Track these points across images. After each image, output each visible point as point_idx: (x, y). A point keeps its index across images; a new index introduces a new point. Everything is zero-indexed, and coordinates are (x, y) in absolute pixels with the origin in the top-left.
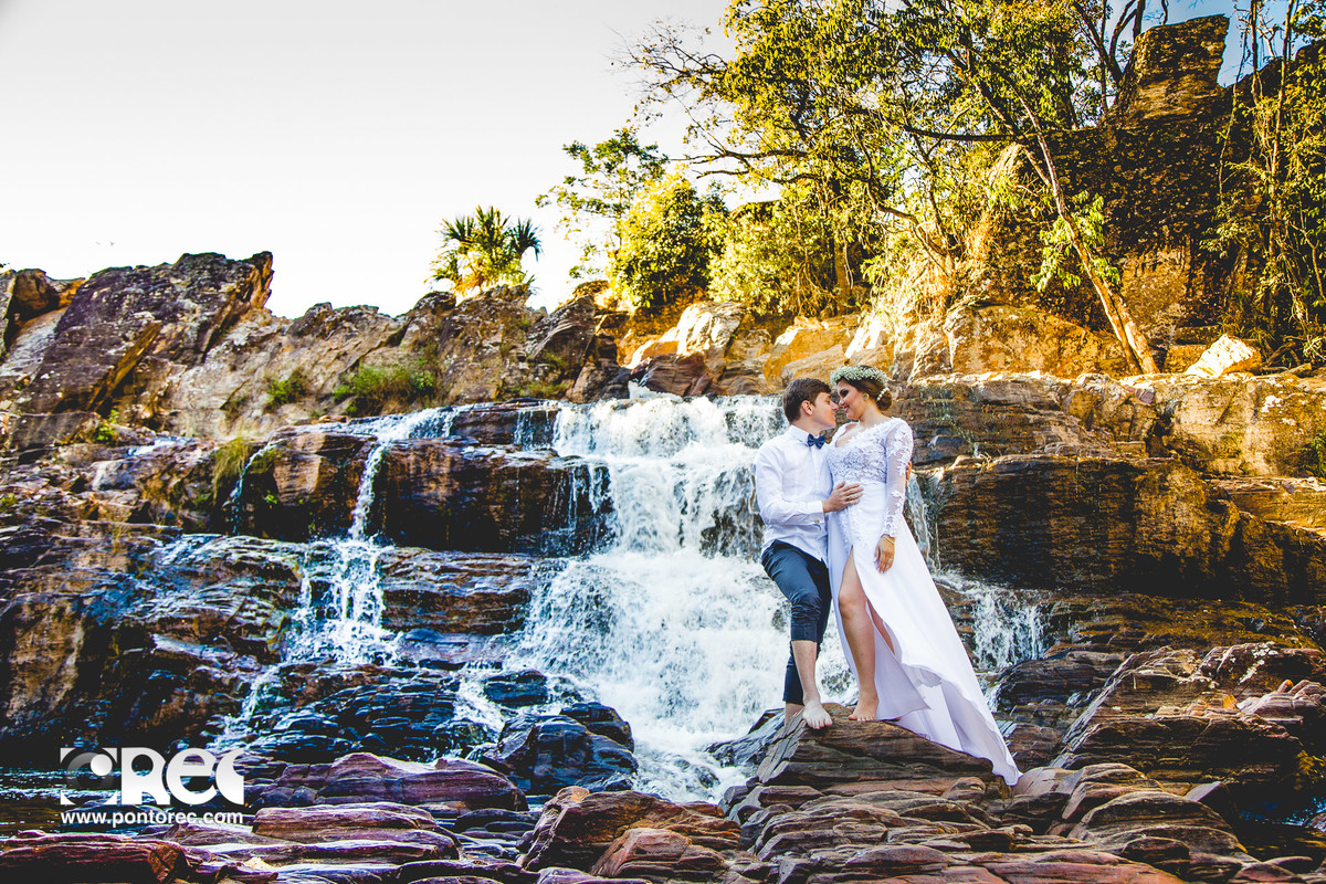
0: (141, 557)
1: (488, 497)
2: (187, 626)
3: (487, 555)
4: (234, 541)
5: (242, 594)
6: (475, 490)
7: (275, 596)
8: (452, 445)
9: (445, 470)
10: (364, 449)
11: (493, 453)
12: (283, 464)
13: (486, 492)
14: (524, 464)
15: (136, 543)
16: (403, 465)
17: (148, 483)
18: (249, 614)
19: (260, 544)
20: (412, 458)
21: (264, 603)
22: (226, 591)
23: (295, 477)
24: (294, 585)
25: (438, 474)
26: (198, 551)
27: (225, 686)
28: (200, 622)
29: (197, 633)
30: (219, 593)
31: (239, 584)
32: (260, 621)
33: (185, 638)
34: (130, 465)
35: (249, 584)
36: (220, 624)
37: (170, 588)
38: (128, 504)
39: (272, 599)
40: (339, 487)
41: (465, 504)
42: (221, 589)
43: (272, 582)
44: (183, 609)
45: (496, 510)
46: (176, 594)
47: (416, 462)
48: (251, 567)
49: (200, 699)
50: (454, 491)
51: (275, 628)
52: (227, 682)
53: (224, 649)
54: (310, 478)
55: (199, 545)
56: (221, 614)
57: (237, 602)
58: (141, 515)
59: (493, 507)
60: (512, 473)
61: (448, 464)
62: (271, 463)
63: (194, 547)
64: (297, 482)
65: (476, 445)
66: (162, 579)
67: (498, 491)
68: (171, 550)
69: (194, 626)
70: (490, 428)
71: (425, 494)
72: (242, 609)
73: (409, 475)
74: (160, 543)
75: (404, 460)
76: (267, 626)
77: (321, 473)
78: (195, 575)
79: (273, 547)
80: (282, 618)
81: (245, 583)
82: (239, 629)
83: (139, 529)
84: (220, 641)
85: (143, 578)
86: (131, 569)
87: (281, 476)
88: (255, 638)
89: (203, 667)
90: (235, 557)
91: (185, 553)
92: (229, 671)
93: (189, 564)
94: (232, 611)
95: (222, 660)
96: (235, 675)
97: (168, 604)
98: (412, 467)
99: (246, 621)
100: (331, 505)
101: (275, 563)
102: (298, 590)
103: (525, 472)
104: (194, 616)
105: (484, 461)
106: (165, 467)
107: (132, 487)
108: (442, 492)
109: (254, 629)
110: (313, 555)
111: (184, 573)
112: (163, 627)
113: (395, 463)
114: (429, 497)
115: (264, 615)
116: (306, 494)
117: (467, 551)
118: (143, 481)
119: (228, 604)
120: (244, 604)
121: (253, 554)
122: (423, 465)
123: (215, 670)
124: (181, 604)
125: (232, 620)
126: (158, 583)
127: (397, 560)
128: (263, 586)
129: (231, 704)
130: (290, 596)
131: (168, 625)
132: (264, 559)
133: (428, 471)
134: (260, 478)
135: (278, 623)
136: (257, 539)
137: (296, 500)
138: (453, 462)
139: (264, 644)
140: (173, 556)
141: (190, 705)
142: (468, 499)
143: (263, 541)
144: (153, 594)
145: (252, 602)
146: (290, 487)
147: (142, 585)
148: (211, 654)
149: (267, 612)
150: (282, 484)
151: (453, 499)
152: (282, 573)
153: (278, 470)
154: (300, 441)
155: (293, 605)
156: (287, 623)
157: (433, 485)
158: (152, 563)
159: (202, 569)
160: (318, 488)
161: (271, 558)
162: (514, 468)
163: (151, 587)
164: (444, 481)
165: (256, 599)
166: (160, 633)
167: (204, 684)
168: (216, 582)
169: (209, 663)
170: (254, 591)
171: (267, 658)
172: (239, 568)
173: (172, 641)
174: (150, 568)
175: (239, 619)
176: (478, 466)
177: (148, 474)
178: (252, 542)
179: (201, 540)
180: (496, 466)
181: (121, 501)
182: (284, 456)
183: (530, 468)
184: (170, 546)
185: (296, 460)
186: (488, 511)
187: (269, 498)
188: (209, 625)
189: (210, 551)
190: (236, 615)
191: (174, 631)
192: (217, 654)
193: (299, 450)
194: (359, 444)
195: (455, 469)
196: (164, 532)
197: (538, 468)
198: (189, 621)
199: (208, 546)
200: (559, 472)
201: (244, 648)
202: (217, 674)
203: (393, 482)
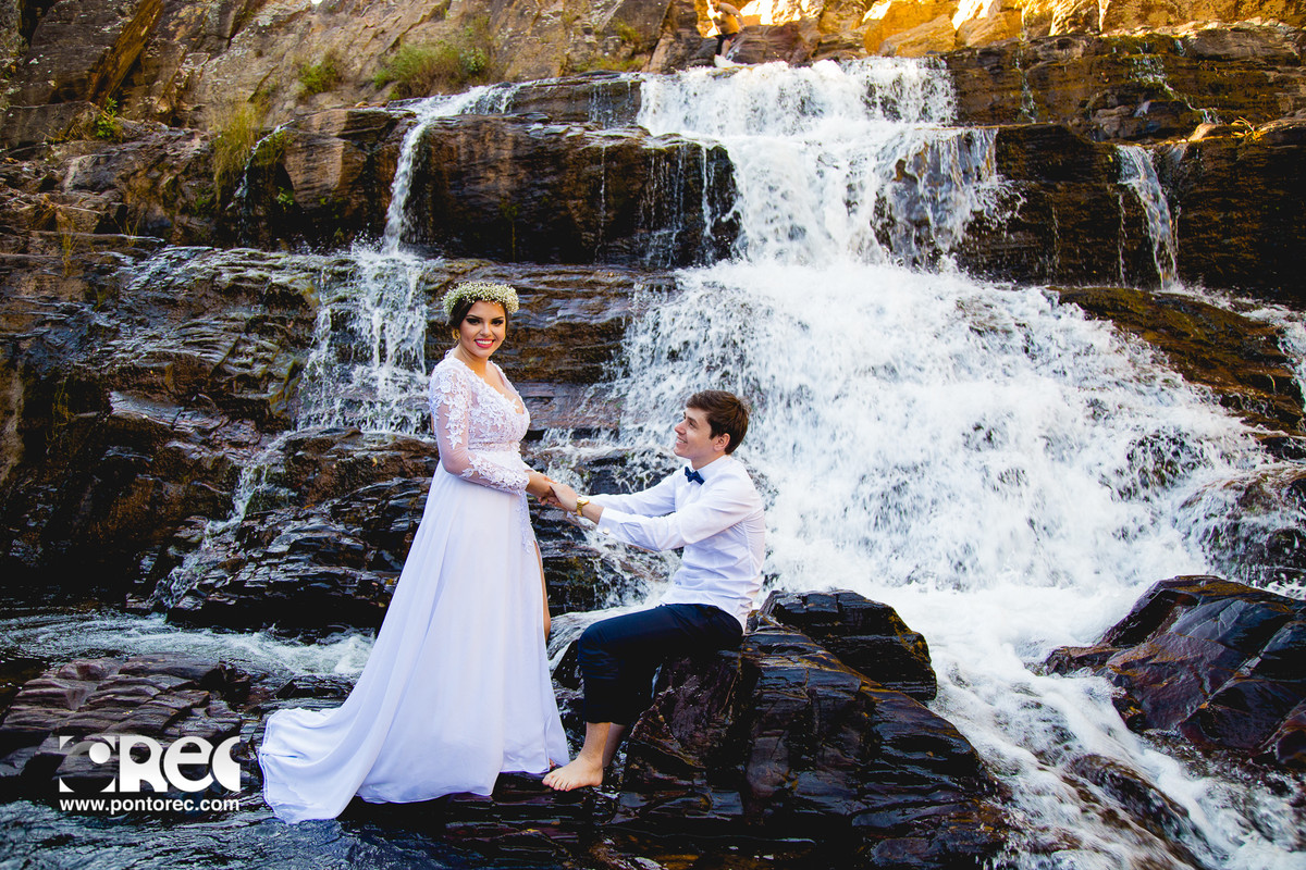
0: (105, 280)
1: (565, 189)
2: (157, 379)
3: (570, 268)
4: (230, 255)
5: (235, 330)
6: (547, 181)
7: (282, 331)
8: (514, 121)
9: (507, 154)
10: (399, 129)
11: (569, 130)
12: (296, 152)
13: (562, 183)
14: (612, 143)
15: (97, 262)
16: (451, 150)
17: (132, 181)
18: (243, 360)
19: (262, 258)
20: (462, 139)
21: (266, 343)
22: (214, 327)
23: (312, 169)
24: (307, 316)
25: (497, 160)
26: (180, 270)
27: (207, 471)
28: (176, 374)
29: (172, 389)
30: (204, 329)
31: (233, 315)
32: (259, 369)
33: (157, 397)
34: (108, 159)
35: (246, 315)
36: (203, 377)
37: (140, 323)
38: (96, 208)
39: (278, 336)
40: (370, 179)
41: (534, 199)
42: (208, 325)
43: (277, 313)
44: (151, 355)
45: (576, 207)
46: (149, 332)
47: (468, 144)
48: (249, 291)
49: (173, 490)
50: (520, 182)
51: (281, 380)
52: (209, 465)
53: (207, 414)
54: (333, 169)
55: (181, 261)
56: (201, 362)
57: (227, 343)
58: (110, 224)
59: (571, 203)
60: (595, 156)
61: (510, 145)
62: (280, 150)
63: (174, 265)
64: (315, 175)
65: (544, 122)
66: (129, 310)
67: (578, 181)
68: (143, 269)
69: (168, 379)
70: (559, 106)
71: (481, 187)
72: (233, 353)
73: (459, 162)
74: (129, 260)
75: (452, 142)
76: (270, 377)
77: (345, 163)
78: (173, 303)
79: (279, 263)
80: (290, 364)
81: (243, 313)
82: (231, 382)
83: (105, 242)
84: (200, 402)
85: (103, 309)
86: (89, 297)
87: (295, 166)
88: (252, 395)
89: (176, 444)
90: (227, 277)
91: (161, 273)
92: (214, 448)
93: (165, 289)
94: (217, 357)
95: (202, 431)
96: (221, 454)
97: (135, 345)
98: (463, 151)
99: (238, 370)
100: (361, 204)
101: (279, 286)
102: (311, 323)
103: (613, 154)
104: (167, 364)
105: (556, 141)
106: (151, 162)
107: (112, 187)
108: (505, 183)
109: (252, 382)
110: (332, 273)
111: (160, 302)
112: (126, 381)
113: (440, 147)
114: (487, 192)
115: (267, 361)
116: (329, 191)
117: (540, 263)
118: (125, 179)
119: (211, 346)
120: (237, 344)
121: (252, 273)
122: (477, 148)
123: (192, 447)
124: (150, 347)
125: (219, 370)
126: (125, 315)
127: (447, 277)
128: (266, 318)
129: (213, 498)
130: (302, 331)
131: (133, 380)
132: (266, 279)
133: (484, 156)
134: (269, 173)
135: (284, 372)
136: (258, 252)
137: (317, 200)
138: (517, 144)
139: (264, 402)
140: (144, 277)
141: (157, 501)
142: (538, 193)
143: (267, 254)
144: (115, 333)
145: (247, 343)
146: (306, 182)
147: (101, 320)
148: (188, 423)
149: (269, 356)
150: (297, 178)
151: (519, 193)
152: (288, 299)
153: (291, 160)
154: (316, 120)
155: (304, 344)
156: (296, 370)
157: (491, 175)
158: (117, 288)
159: (182, 296)
160: (343, 182)
161: (278, 278)
162: (599, 149)
163: (113, 321)
164: (506, 168)
165: (254, 337)
166: (120, 390)
167: (177, 466)
168: (202, 314)
169: (184, 437)
170: (254, 325)
171: (268, 423)
172: (233, 292)
173: (136, 401)
174: (115, 296)
175: (228, 368)
176: (550, 148)
177: (130, 170)
178: (251, 256)
179: (184, 255)
180: (573, 147)
181: (86, 206)
182: (296, 141)
183: (619, 149)
184: (142, 264)
185: (312, 146)
186: (565, 208)
187: (281, 198)
188: (187, 378)
189: (193, 270)
190: (224, 362)
191: (140, 386)
192: (198, 421)
193: (316, 132)
194: (392, 123)
195: (519, 153)
196: (138, 244)
197: (631, 148)
198: (161, 371)
199: (193, 264)
200: (659, 153)
201: (238, 411)
202: (194, 451)
203: (439, 173)
